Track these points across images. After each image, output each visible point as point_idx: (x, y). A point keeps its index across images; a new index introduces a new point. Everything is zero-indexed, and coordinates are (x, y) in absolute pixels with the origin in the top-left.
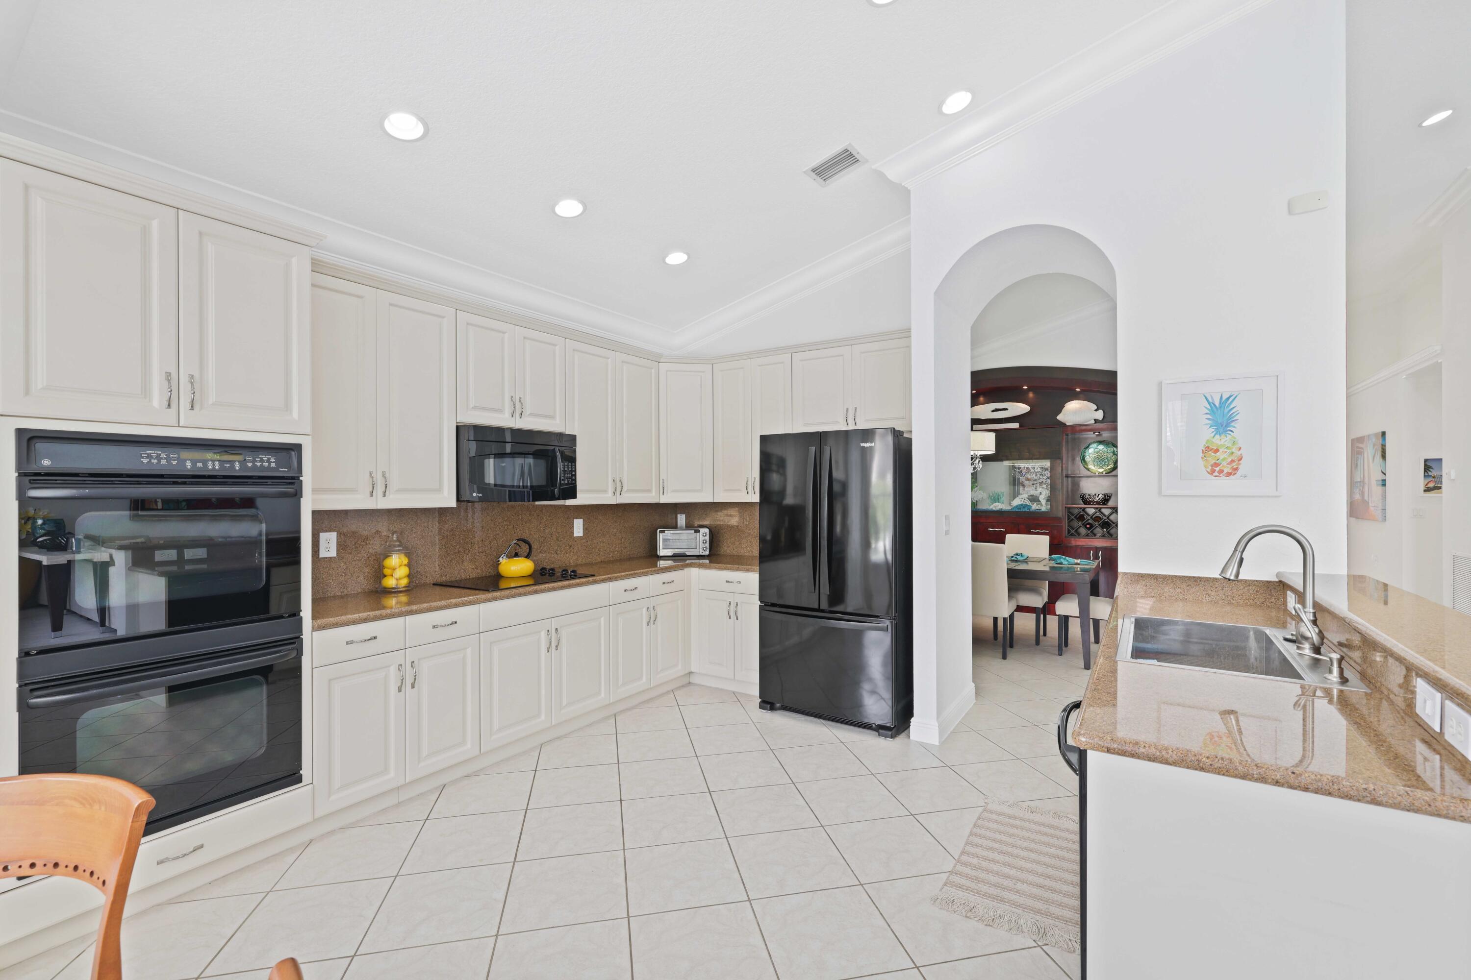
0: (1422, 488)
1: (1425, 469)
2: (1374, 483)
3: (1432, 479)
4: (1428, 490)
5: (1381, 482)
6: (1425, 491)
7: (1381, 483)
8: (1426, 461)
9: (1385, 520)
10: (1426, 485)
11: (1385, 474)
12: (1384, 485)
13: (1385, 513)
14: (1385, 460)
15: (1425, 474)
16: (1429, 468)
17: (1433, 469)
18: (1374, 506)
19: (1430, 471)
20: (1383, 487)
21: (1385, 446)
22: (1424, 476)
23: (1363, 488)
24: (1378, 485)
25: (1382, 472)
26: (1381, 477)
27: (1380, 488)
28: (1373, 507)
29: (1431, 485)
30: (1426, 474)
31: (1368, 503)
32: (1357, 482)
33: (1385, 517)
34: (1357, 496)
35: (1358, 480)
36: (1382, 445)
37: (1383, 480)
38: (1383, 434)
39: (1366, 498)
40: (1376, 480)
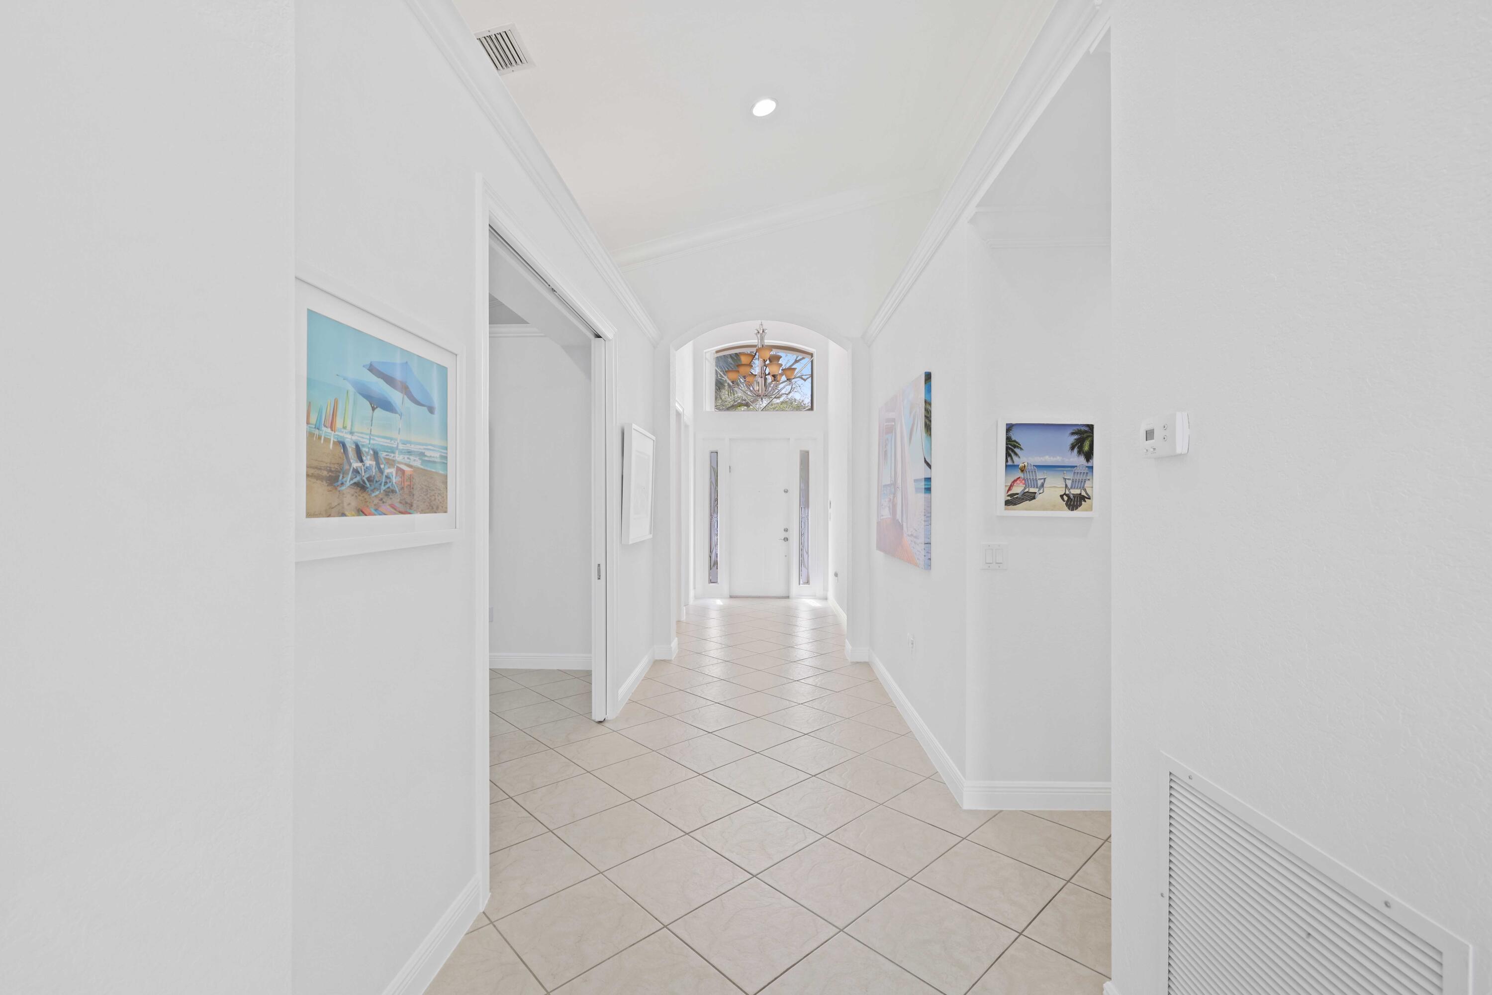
0: (1002, 497)
1: (1007, 449)
2: (911, 487)
3: (1019, 474)
4: (1012, 501)
5: (923, 483)
6: (1007, 503)
7: (922, 485)
8: (1010, 428)
9: (930, 566)
10: (1009, 489)
11: (929, 466)
12: (928, 490)
13: (929, 552)
14: (930, 435)
15: (1007, 461)
16: (1015, 447)
17: (1021, 449)
18: (912, 535)
19: (1016, 454)
20: (927, 495)
21: (930, 404)
22: (1006, 466)
23: (894, 497)
24: (917, 490)
25: (926, 462)
26: (921, 472)
27: (922, 495)
28: (908, 535)
29: (1018, 489)
30: (1010, 463)
31: (901, 527)
32: (886, 486)
33: (930, 559)
34: (886, 513)
35: (887, 481)
36: (926, 402)
37: (928, 480)
38: (928, 377)
39: (899, 516)
40: (916, 481)
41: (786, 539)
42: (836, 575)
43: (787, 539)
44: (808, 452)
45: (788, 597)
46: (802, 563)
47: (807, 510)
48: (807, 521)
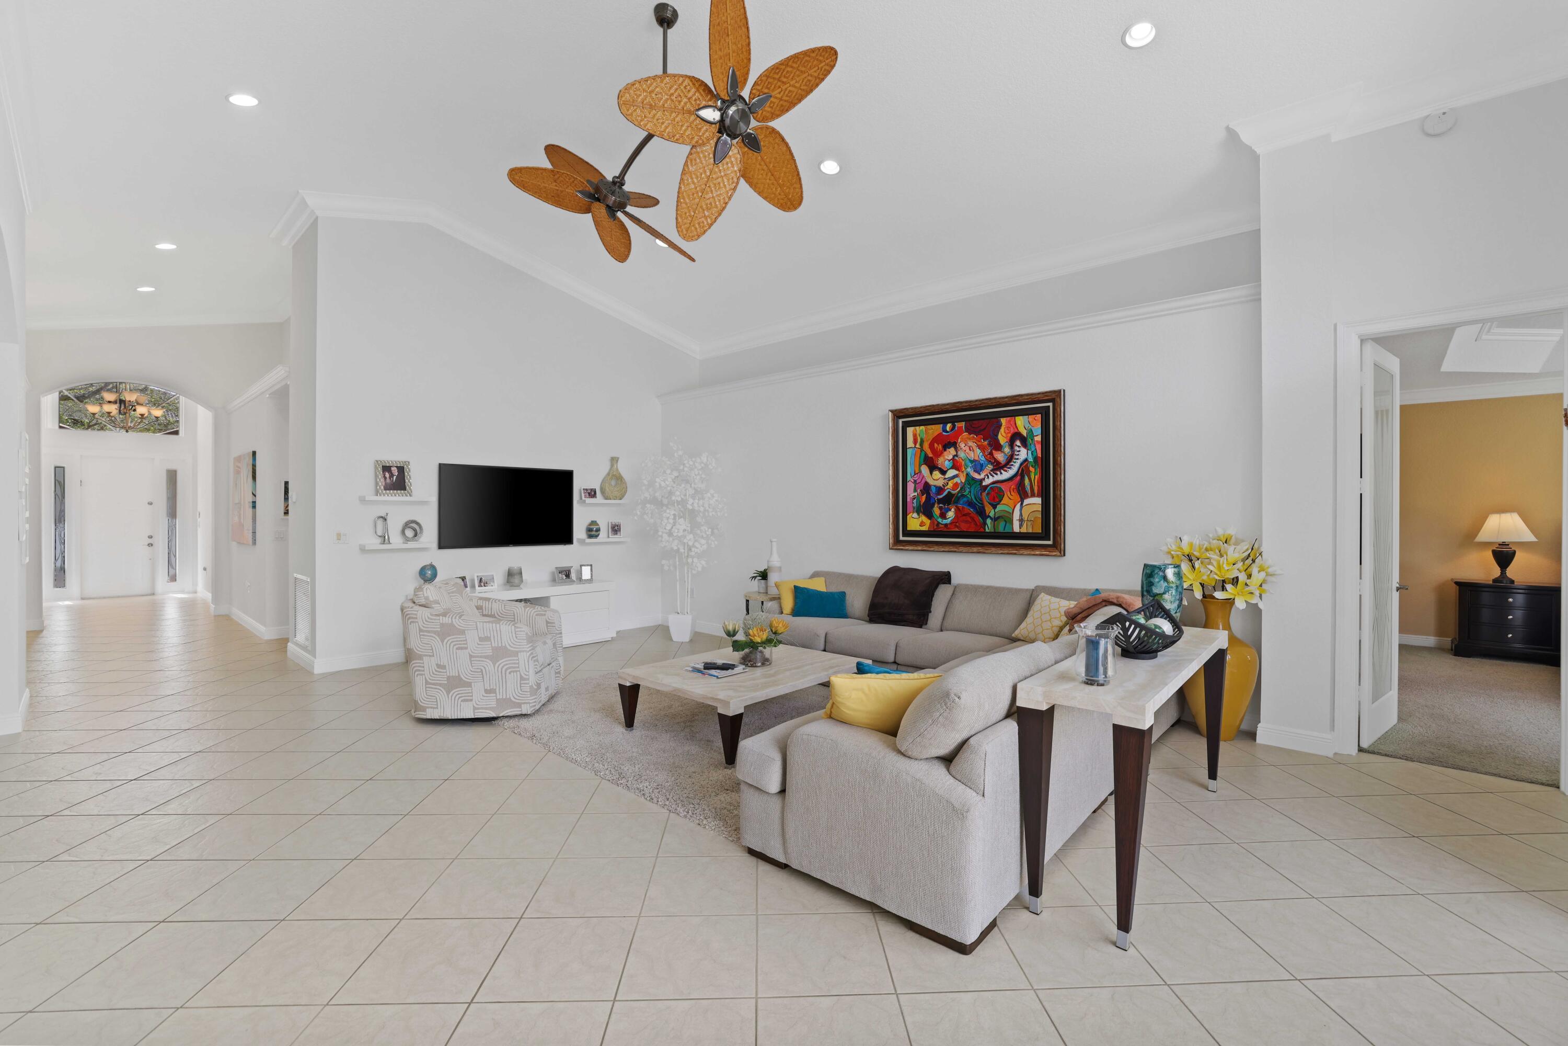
0: (282, 511)
1: (285, 491)
2: (247, 506)
4: (287, 513)
6: (285, 514)
7: (252, 505)
8: (286, 482)
9: (255, 545)
10: (286, 508)
11: (255, 496)
12: (254, 507)
13: (255, 537)
14: (255, 481)
15: (285, 496)
16: (288, 490)
18: (248, 530)
19: (289, 493)
20: (254, 510)
21: (255, 466)
22: (285, 498)
23: (240, 510)
24: (250, 507)
25: (253, 494)
26: (251, 498)
27: (252, 510)
28: (246, 531)
31: (243, 526)
32: (236, 504)
33: (255, 540)
34: (236, 519)
35: (237, 501)
36: (253, 465)
37: (254, 502)
38: (254, 453)
39: (242, 521)
40: (249, 502)
41: (150, 545)
42: (205, 569)
43: (152, 545)
44: (175, 472)
45: (153, 594)
46: (171, 564)
47: (174, 521)
48: (174, 529)
